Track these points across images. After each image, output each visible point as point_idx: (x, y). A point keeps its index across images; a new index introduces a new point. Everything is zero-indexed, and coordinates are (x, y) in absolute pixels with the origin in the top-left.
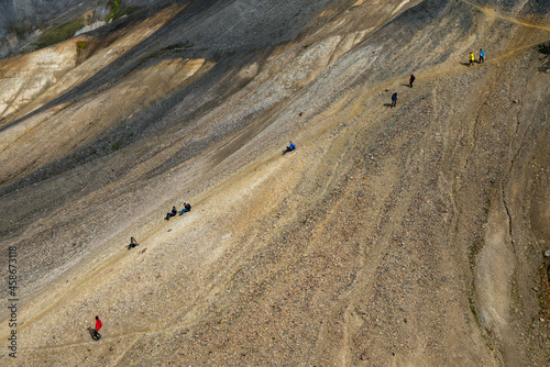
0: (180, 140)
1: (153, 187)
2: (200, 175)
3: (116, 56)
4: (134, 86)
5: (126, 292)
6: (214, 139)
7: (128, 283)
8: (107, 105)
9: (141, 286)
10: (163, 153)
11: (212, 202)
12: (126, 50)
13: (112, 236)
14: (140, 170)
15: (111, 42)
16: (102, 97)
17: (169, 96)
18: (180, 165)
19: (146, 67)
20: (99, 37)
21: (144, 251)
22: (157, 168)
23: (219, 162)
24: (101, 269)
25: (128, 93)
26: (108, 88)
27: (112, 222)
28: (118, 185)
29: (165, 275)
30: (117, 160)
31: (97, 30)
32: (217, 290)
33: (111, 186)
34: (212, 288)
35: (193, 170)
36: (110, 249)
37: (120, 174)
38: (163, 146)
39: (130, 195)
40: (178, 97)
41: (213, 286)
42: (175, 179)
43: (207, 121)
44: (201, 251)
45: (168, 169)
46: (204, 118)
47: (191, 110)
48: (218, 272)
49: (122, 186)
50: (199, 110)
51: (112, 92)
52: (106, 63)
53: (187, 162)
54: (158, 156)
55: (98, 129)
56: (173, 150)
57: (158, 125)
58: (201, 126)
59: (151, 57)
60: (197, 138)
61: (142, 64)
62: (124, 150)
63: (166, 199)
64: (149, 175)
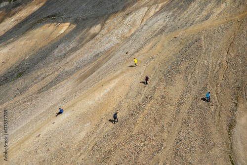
0: (57, 70)
1: (43, 98)
2: (70, 90)
3: (17, 22)
4: (28, 39)
5: (28, 161)
6: (78, 69)
7: (29, 156)
8: (13, 51)
9: (38, 156)
10: (48, 78)
11: (78, 105)
12: (23, 18)
13: (19, 128)
14: (34, 88)
15: (14, 14)
16: (10, 46)
17: (50, 45)
18: (58, 85)
19: (35, 28)
20: (6, 11)
21: (39, 136)
22: (45, 87)
23: (81, 82)
24: (13, 148)
25: (25, 44)
26: (13, 41)
27: (19, 120)
28: (21, 97)
29: (52, 149)
30: (20, 83)
31: (4, 7)
32: (83, 157)
33: (17, 99)
34: (80, 156)
35: (66, 87)
36: (19, 135)
37: (22, 91)
38: (47, 74)
39: (29, 103)
40: (55, 45)
41: (81, 154)
42: (55, 93)
43: (73, 59)
44: (73, 134)
45: (51, 87)
46: (71, 57)
47: (64, 52)
48: (83, 146)
49: (24, 98)
50: (68, 52)
51: (15, 43)
52: (11, 26)
53: (62, 83)
54: (45, 80)
55: (8, 65)
56: (53, 76)
57: (44, 62)
58: (70, 62)
59: (38, 22)
60: (67, 69)
61: (33, 26)
62: (24, 77)
63: (50, 105)
64: (40, 91)
